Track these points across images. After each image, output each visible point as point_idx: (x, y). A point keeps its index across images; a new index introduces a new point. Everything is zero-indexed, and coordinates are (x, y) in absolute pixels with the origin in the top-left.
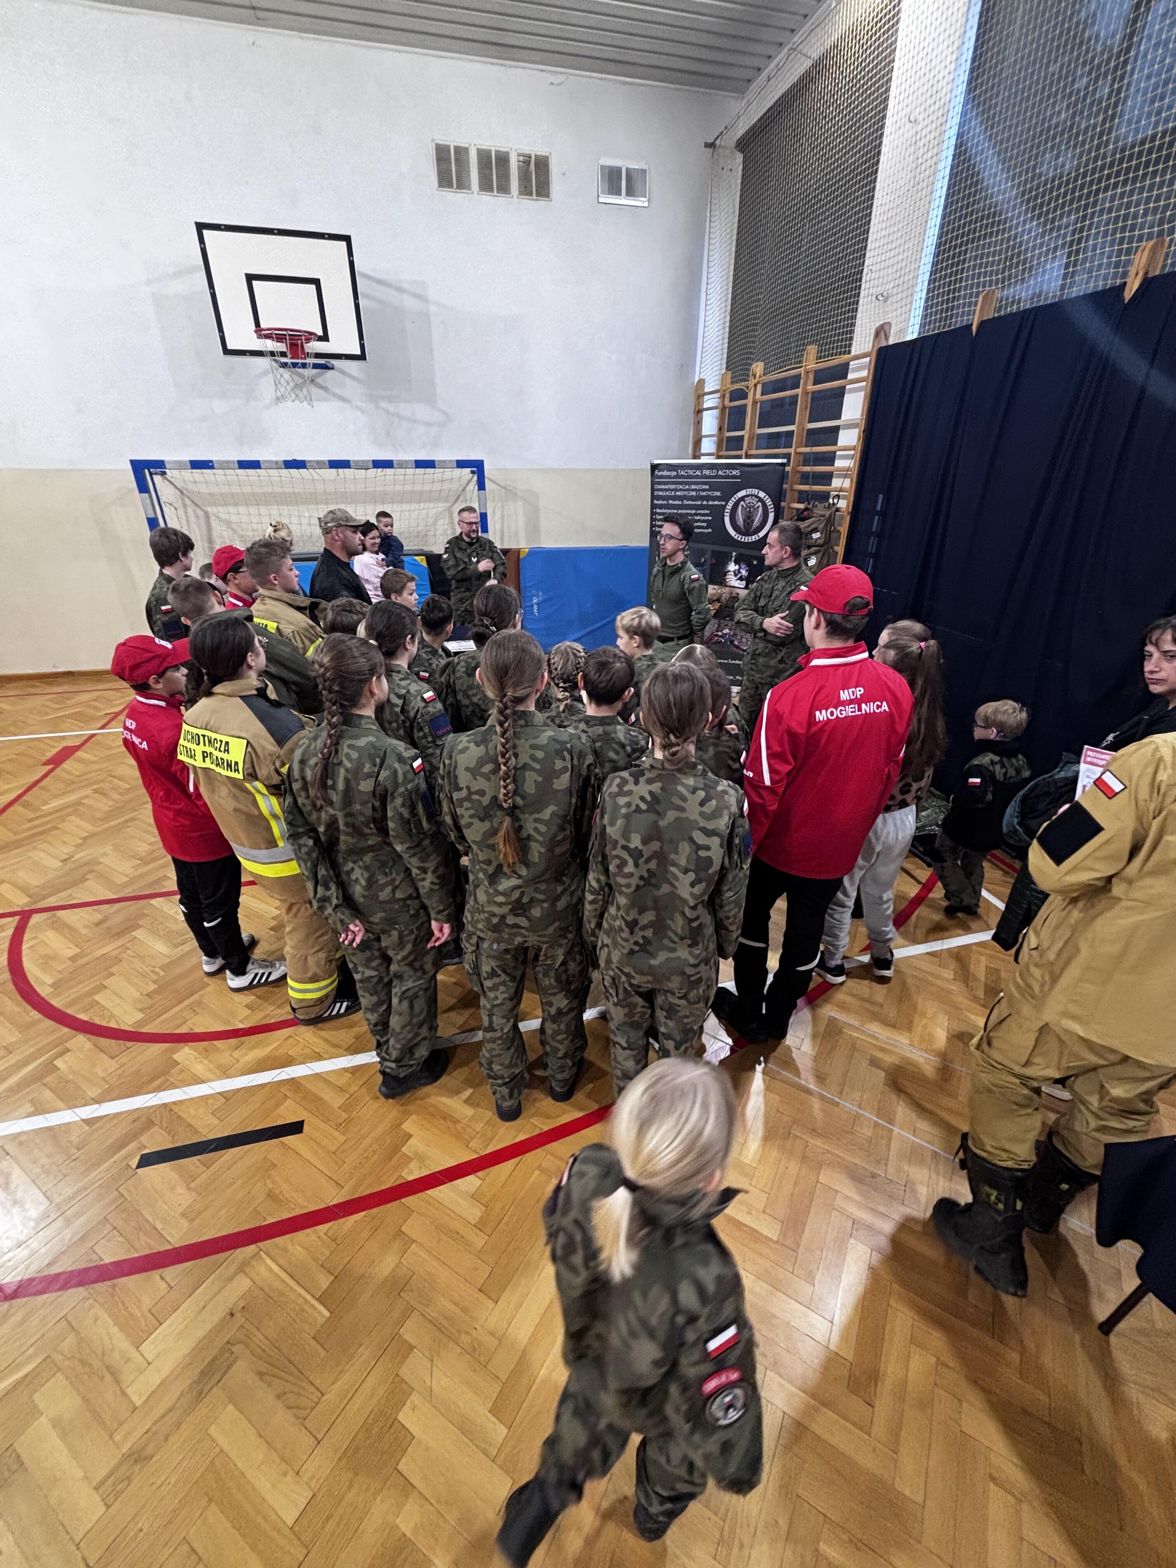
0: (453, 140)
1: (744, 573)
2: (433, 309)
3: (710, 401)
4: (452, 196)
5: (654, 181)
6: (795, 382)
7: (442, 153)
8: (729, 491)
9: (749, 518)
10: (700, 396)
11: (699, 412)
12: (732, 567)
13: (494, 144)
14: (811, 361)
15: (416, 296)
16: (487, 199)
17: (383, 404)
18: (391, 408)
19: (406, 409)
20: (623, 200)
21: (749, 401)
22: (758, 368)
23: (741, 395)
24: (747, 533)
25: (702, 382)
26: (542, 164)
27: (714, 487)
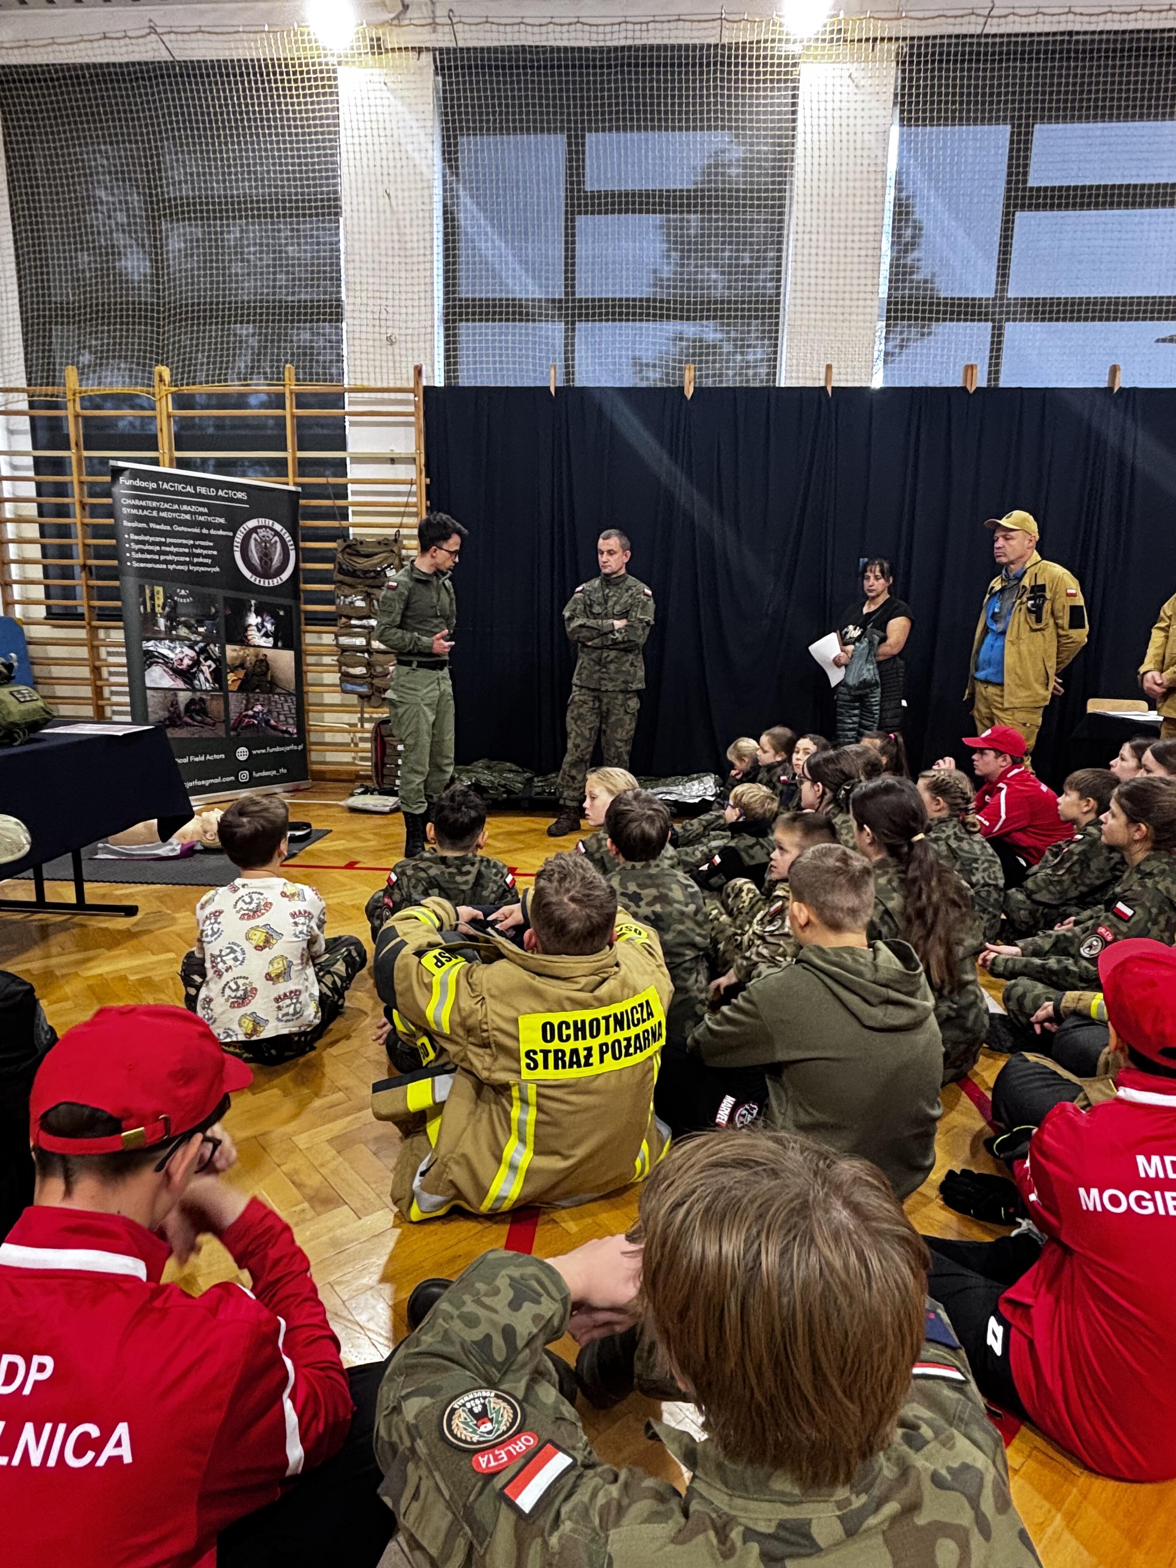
1: (269, 627)
8: (235, 518)
9: (266, 556)
14: (292, 382)
21: (160, 414)
22: (166, 374)
24: (266, 574)
27: (213, 511)
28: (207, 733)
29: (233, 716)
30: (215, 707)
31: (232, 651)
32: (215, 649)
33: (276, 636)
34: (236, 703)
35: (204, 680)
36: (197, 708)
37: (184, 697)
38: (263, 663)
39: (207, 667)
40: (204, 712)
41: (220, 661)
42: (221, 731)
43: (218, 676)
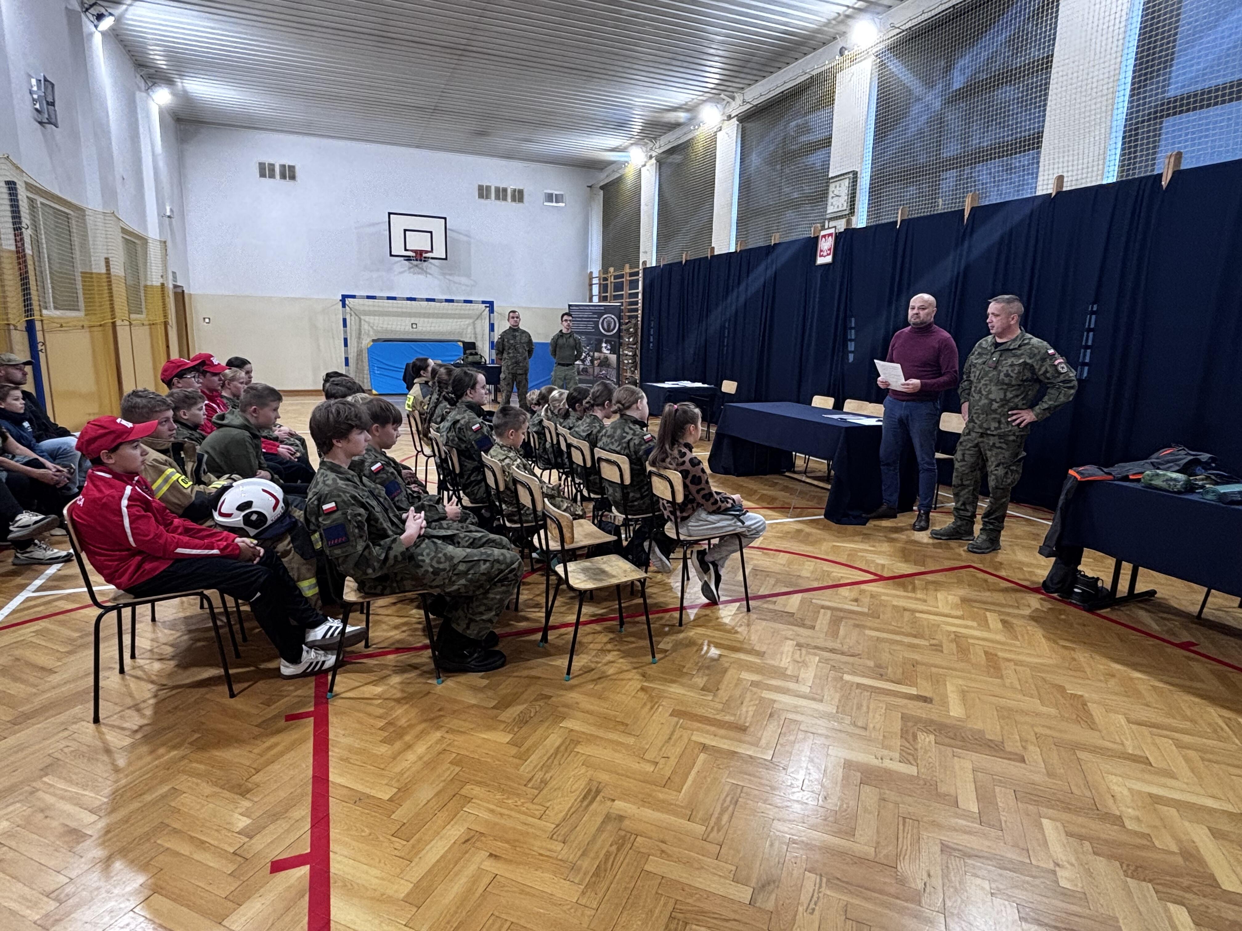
0: (485, 183)
1: (609, 347)
2: (472, 240)
3: (595, 281)
4: (482, 201)
5: (567, 197)
6: (622, 276)
7: (481, 188)
8: (600, 315)
9: (609, 325)
10: (591, 279)
11: (591, 285)
12: (604, 345)
13: (502, 186)
14: (627, 270)
15: (466, 235)
16: (498, 202)
17: (448, 277)
18: (451, 278)
19: (456, 279)
20: (554, 204)
21: (609, 282)
22: (611, 269)
23: (605, 279)
24: (608, 331)
25: (591, 273)
26: (521, 192)
27: (594, 313)
28: (588, 378)
29: (596, 373)
30: (590, 370)
31: (596, 354)
32: (591, 354)
33: (610, 350)
34: (597, 370)
35: (588, 362)
36: (585, 370)
37: (582, 367)
38: (606, 358)
39: (589, 359)
40: (587, 371)
41: (593, 357)
42: (591, 377)
43: (592, 361)
